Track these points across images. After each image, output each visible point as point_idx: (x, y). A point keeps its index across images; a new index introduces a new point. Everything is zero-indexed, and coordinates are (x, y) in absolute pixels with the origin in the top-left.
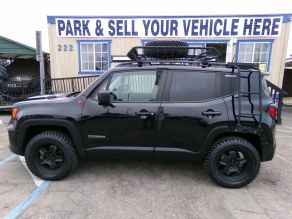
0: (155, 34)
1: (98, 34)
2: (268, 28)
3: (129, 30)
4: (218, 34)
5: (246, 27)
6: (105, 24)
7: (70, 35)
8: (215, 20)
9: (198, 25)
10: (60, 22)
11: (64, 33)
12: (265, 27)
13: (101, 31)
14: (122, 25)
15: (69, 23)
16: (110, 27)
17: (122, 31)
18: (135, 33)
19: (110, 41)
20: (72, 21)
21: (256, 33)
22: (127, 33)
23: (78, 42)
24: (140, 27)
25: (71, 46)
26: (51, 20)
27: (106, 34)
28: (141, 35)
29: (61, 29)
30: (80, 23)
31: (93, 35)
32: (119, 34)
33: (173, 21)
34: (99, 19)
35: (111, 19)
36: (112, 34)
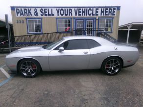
0: (62, 15)
1: (36, 15)
2: (111, 12)
3: (50, 13)
4: (90, 15)
5: (102, 12)
6: (39, 10)
7: (22, 16)
8: (88, 9)
9: (81, 11)
10: (17, 9)
12: (109, 12)
15: (21, 10)
16: (41, 12)
17: (47, 14)
18: (53, 15)
19: (41, 18)
20: (23, 9)
21: (106, 15)
22: (49, 15)
23: (26, 19)
24: (55, 12)
25: (23, 21)
26: (13, 8)
27: (39, 15)
28: (56, 15)
29: (18, 13)
30: (27, 10)
31: (33, 16)
32: (46, 15)
33: (70, 9)
34: (35, 8)
35: (41, 8)
36: (42, 15)
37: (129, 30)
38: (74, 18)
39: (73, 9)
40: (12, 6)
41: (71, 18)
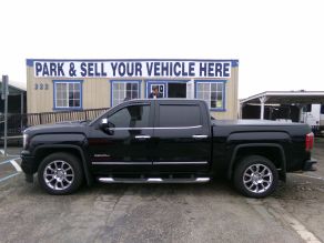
0: (122, 75)
1: (71, 75)
2: (220, 70)
3: (99, 71)
4: (177, 74)
5: (201, 69)
6: (77, 66)
7: (46, 75)
8: (174, 63)
9: (160, 67)
10: (37, 64)
11: (41, 74)
12: (217, 70)
13: (74, 72)
14: (93, 67)
15: (45, 65)
16: (82, 69)
17: (93, 72)
18: (104, 74)
19: (82, 81)
20: (48, 64)
21: (210, 75)
22: (97, 74)
23: (54, 81)
24: (108, 69)
25: (47, 85)
26: (30, 62)
27: (79, 75)
28: (110, 74)
29: (38, 70)
30: (56, 66)
31: (67, 75)
32: (90, 74)
33: (138, 63)
34: (72, 62)
35: (83, 62)
36: (83, 75)
37: (262, 105)
38: (146, 80)
39: (144, 64)
41: (140, 81)
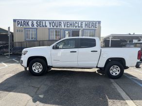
0: (53, 27)
1: (32, 26)
3: (44, 25)
4: (76, 27)
5: (86, 25)
6: (35, 23)
8: (75, 22)
9: (69, 24)
10: (18, 22)
11: (19, 25)
12: (92, 25)
14: (41, 23)
15: (21, 22)
18: (46, 26)
19: (37, 29)
20: (23, 22)
21: (89, 27)
23: (25, 29)
24: (48, 24)
25: (22, 30)
26: (15, 21)
27: (35, 26)
28: (48, 27)
30: (25, 22)
31: (30, 26)
32: (40, 26)
33: (60, 22)
34: (33, 21)
35: (37, 21)
36: (37, 26)
37: (110, 40)
38: (63, 29)
39: (62, 22)
40: (15, 19)
41: (61, 29)
